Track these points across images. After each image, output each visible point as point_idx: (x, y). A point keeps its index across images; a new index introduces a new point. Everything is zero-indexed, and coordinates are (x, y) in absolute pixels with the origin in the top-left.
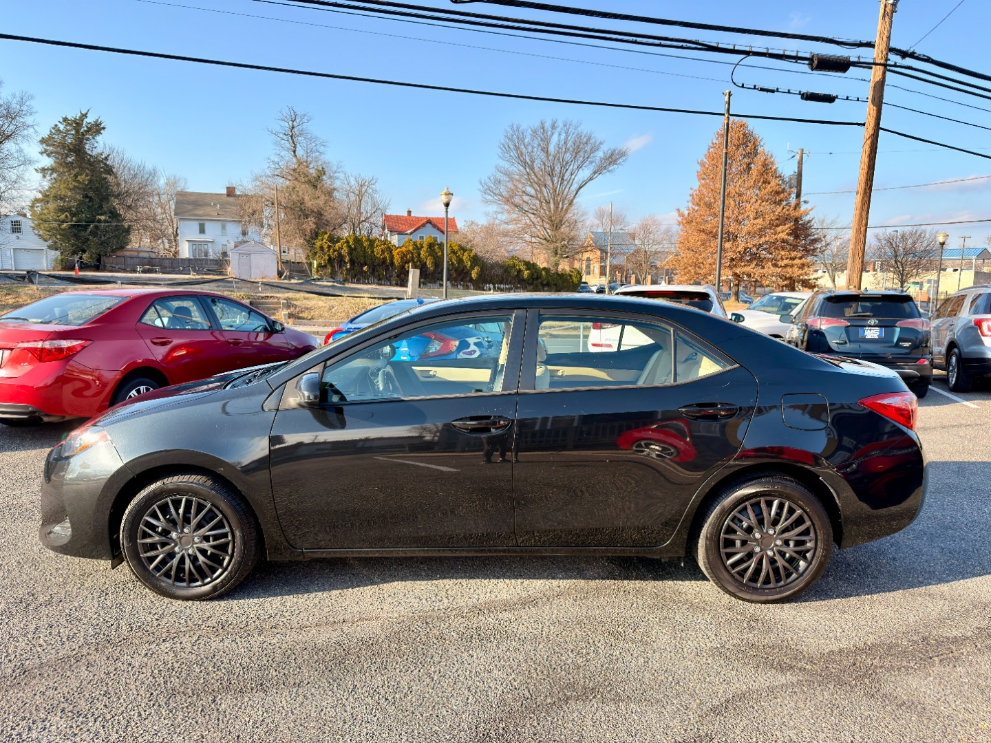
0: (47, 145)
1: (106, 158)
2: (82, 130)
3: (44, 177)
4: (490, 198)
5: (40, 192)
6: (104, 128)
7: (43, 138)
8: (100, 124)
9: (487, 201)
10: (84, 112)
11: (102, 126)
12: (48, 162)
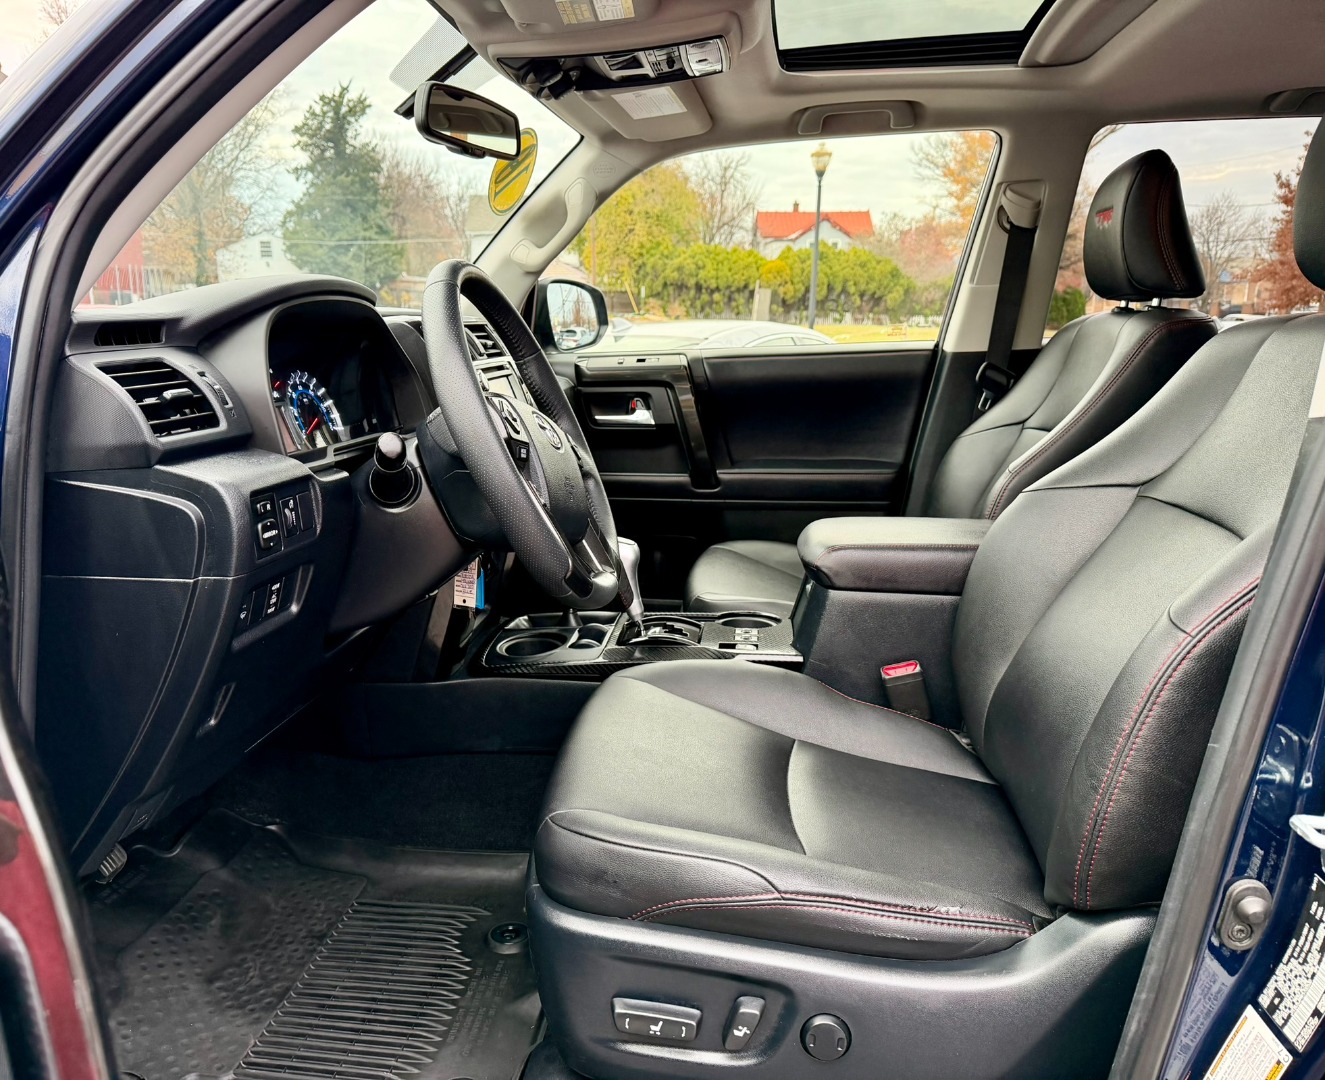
0: (302, 135)
1: (373, 150)
2: (344, 109)
3: (297, 179)
4: (928, 172)
5: (293, 202)
6: (369, 106)
7: (296, 127)
8: (365, 99)
9: (923, 178)
10: (345, 86)
11: (367, 103)
12: (303, 158)
